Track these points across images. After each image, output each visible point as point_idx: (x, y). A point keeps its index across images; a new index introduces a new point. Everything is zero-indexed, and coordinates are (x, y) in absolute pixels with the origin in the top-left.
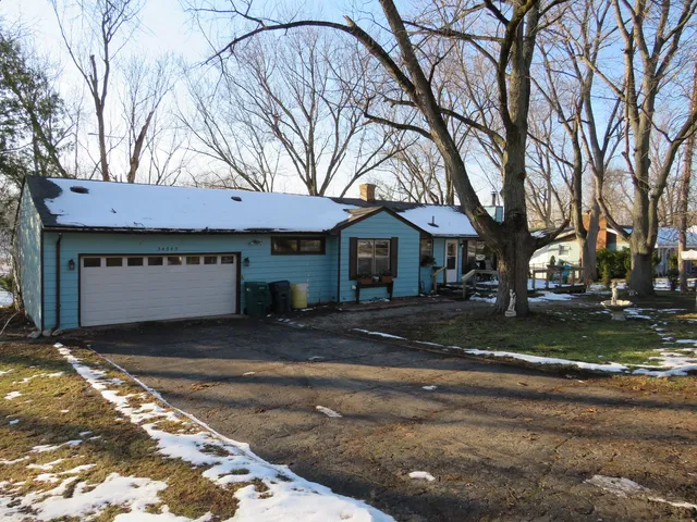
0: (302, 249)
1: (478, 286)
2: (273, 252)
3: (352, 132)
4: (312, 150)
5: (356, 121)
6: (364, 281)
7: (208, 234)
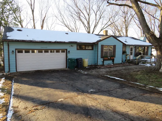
0: (86, 48)
1: (141, 60)
2: (77, 49)
3: (100, 18)
4: (89, 23)
5: (101, 16)
6: (105, 59)
7: (56, 43)
